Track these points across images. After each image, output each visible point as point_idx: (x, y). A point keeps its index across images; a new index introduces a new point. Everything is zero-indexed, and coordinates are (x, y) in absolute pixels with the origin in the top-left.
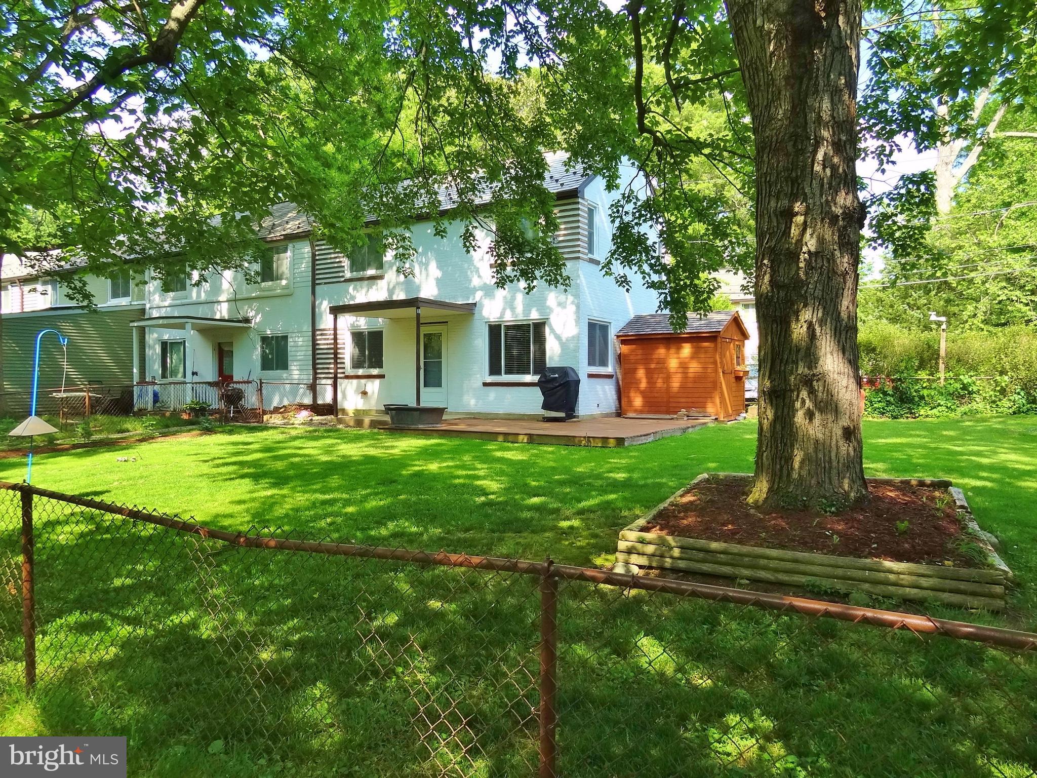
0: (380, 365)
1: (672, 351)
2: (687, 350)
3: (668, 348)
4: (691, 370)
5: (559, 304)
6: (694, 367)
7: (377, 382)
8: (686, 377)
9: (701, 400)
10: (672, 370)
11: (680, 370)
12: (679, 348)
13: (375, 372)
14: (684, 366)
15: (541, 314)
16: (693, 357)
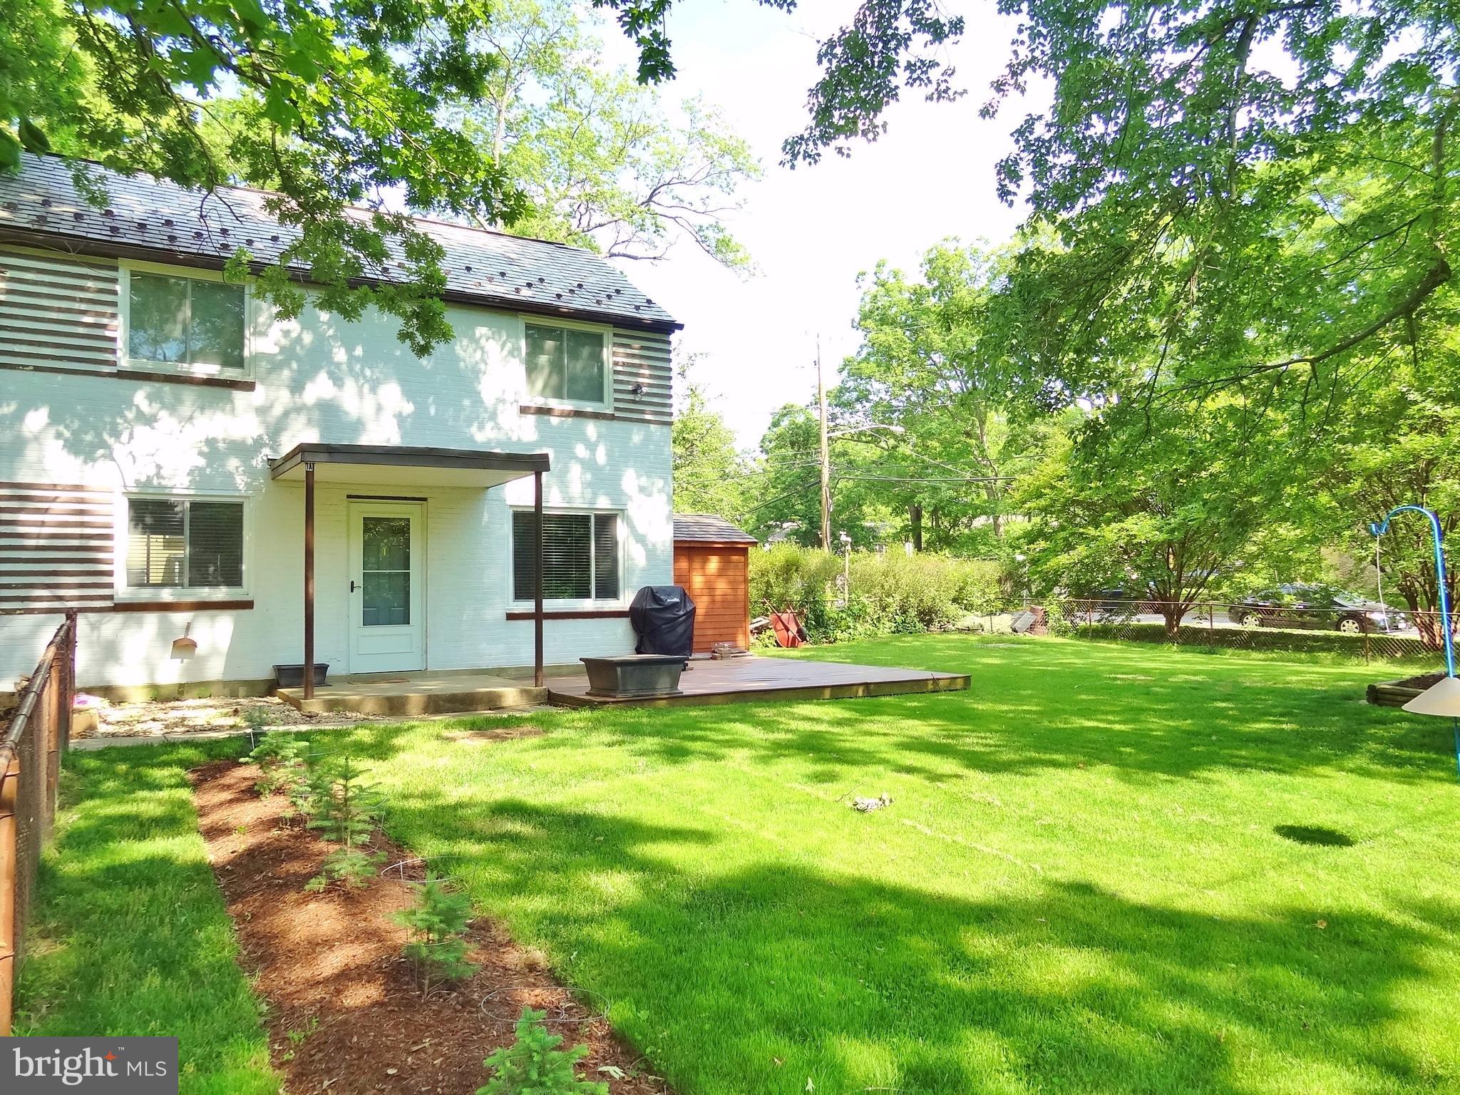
0: (233, 578)
1: (697, 565)
2: (714, 563)
3: (690, 561)
4: (718, 592)
5: (642, 489)
6: (722, 586)
7: (225, 623)
8: (713, 602)
9: (730, 631)
10: (697, 592)
11: (705, 592)
12: (705, 561)
13: (221, 593)
14: (710, 588)
15: (613, 501)
16: (722, 573)
